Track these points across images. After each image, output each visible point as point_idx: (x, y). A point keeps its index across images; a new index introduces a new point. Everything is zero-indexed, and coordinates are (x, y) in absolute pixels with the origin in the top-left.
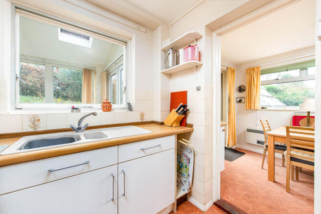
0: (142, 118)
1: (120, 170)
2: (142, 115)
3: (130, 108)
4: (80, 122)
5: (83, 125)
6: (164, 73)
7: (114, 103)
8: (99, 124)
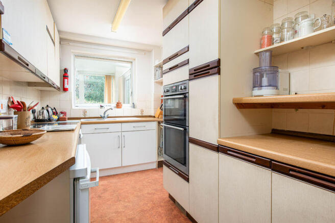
0: (142, 113)
1: (123, 135)
2: (142, 111)
3: (134, 106)
4: (105, 113)
5: (106, 115)
6: (156, 82)
7: (124, 103)
8: (114, 116)
